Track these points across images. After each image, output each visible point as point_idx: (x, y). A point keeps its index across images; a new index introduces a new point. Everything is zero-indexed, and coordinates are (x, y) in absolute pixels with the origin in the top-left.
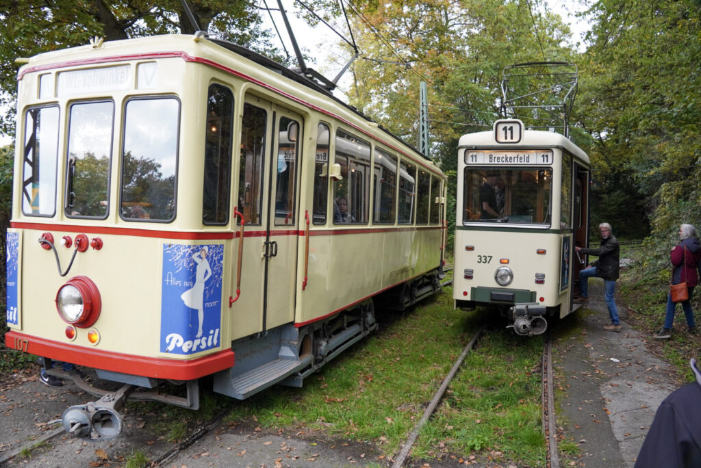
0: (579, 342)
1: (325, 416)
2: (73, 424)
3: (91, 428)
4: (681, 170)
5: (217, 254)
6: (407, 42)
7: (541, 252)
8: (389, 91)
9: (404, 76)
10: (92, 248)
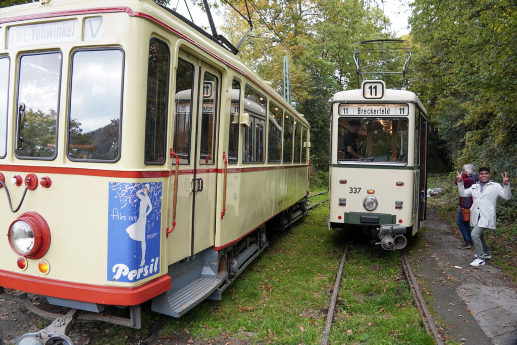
0: (426, 254)
1: (246, 326)
4: (480, 122)
5: (157, 190)
6: (272, 27)
7: (400, 184)
8: (257, 64)
9: (269, 53)
10: (42, 186)
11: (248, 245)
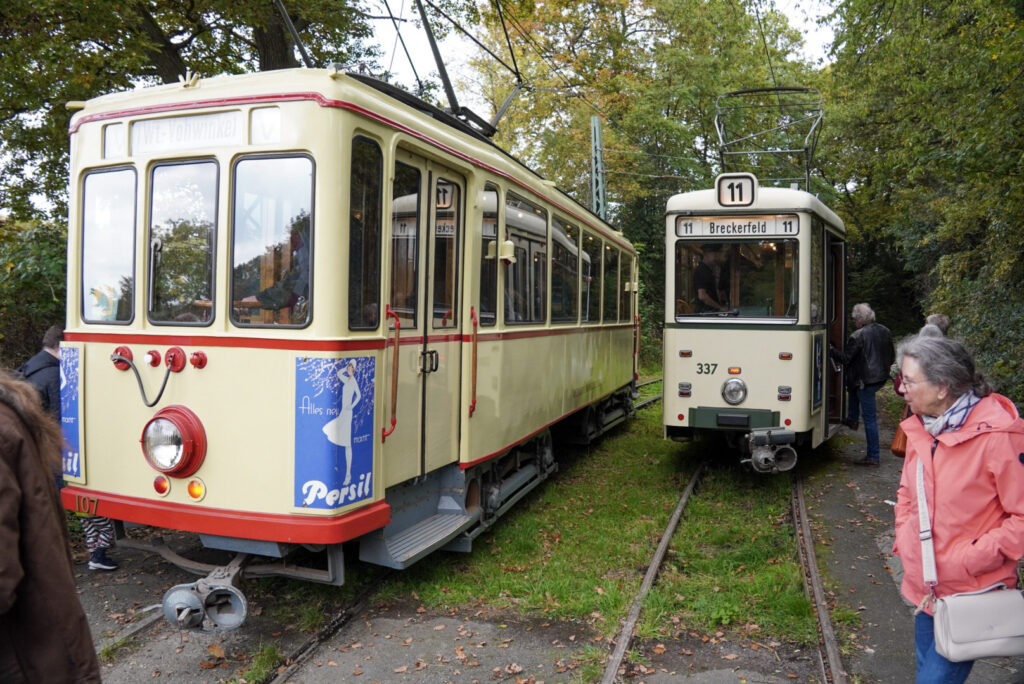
0: (838, 481)
1: (511, 590)
2: (180, 611)
3: (204, 615)
4: (967, 235)
5: (367, 370)
6: (568, 57)
7: (786, 357)
8: (542, 130)
9: (564, 108)
10: (193, 366)
11: (519, 465)
